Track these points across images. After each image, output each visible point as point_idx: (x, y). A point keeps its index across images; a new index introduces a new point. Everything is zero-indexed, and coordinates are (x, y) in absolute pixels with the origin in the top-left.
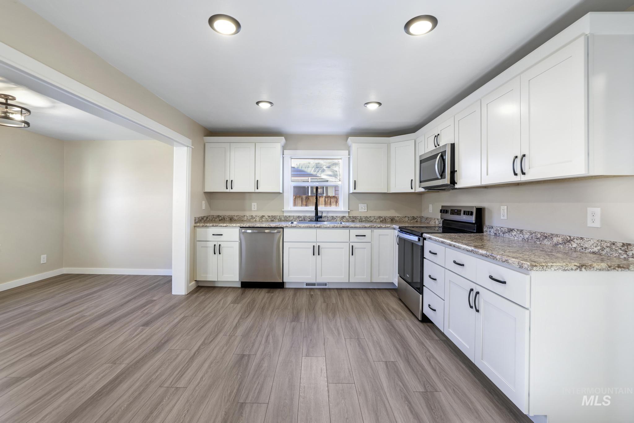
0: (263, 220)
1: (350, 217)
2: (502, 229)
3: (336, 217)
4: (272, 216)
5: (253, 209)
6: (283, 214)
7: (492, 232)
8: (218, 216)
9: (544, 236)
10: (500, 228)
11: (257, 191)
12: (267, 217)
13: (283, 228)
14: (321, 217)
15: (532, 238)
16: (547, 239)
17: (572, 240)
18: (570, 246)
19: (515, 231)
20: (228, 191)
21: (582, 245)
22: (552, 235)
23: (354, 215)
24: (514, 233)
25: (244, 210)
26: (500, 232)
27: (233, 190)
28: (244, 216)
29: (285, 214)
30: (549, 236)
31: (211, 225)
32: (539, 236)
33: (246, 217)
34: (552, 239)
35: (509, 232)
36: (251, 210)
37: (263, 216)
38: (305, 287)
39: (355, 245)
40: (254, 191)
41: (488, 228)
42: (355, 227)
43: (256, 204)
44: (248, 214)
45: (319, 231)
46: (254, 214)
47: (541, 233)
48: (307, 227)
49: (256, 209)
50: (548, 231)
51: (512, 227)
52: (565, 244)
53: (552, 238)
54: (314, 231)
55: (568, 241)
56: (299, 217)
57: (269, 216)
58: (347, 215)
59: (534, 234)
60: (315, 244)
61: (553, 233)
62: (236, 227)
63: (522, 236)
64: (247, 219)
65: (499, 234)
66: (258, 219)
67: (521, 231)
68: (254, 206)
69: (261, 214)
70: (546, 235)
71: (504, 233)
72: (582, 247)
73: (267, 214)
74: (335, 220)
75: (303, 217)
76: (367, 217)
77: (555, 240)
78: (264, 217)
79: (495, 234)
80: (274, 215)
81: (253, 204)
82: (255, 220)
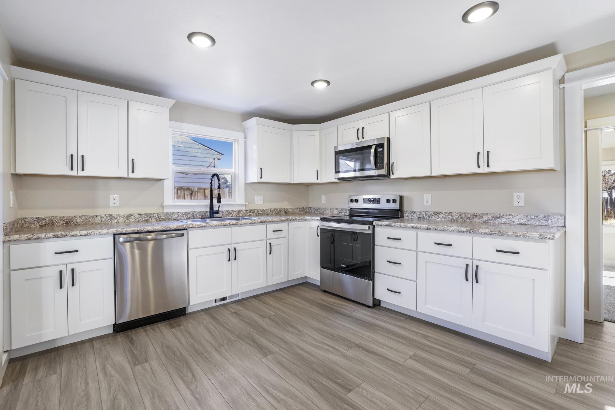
0: (131, 220)
1: (247, 211)
2: (427, 213)
3: (232, 211)
4: (145, 214)
5: (111, 204)
6: (163, 210)
7: (414, 216)
8: (38, 219)
9: (474, 216)
10: (424, 212)
11: (131, 175)
12: (138, 216)
13: (187, 229)
14: (217, 212)
15: (462, 218)
16: (477, 218)
17: (501, 217)
18: (500, 221)
19: (442, 213)
20: (74, 173)
21: (510, 219)
22: (482, 214)
23: (251, 209)
24: (441, 215)
26: (424, 215)
27: (85, 173)
28: (96, 216)
29: (166, 211)
30: (479, 215)
31: (51, 235)
32: (469, 216)
33: (99, 218)
34: (483, 217)
35: (436, 215)
36: (108, 206)
37: (131, 215)
39: (273, 242)
40: (126, 176)
41: (409, 213)
42: (273, 221)
44: (102, 212)
45: (234, 229)
46: (114, 213)
47: (472, 213)
48: (221, 225)
49: (117, 204)
50: (478, 211)
51: (439, 211)
52: (495, 220)
53: (482, 216)
54: (228, 230)
55: (498, 218)
56: (186, 213)
57: (141, 215)
58: (243, 208)
59: (464, 215)
60: (230, 247)
61: (483, 212)
62: (107, 234)
63: (451, 217)
64: (101, 220)
65: (424, 217)
66: (121, 220)
67: (450, 213)
68: (114, 199)
69: (127, 211)
70: (476, 215)
71: (429, 216)
72: (511, 220)
73: (136, 211)
74: (231, 216)
75: (191, 213)
76: (263, 210)
77: (485, 218)
78: (132, 217)
79: (419, 217)
80: (148, 212)
81: (111, 197)
82: (116, 221)
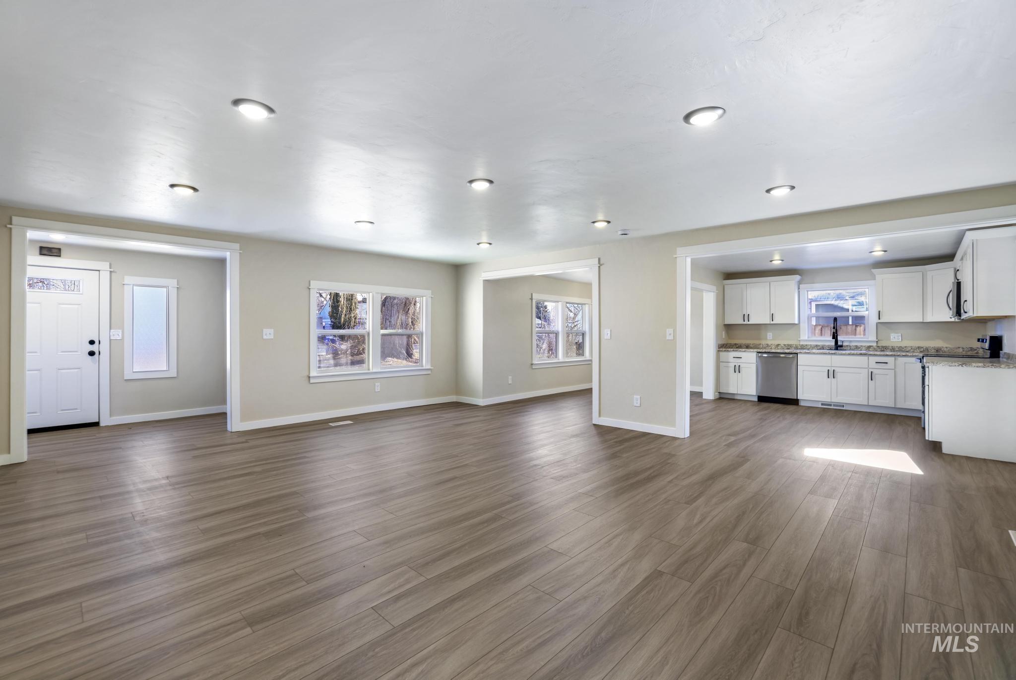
0: (779, 348)
1: (878, 346)
3: (861, 346)
4: (787, 344)
5: (768, 338)
8: (736, 344)
11: (772, 322)
12: (783, 346)
13: (797, 354)
14: (841, 346)
20: (745, 323)
23: (884, 345)
25: (759, 339)
27: (750, 322)
28: (761, 343)
29: (801, 343)
31: (731, 350)
33: (761, 345)
36: (766, 339)
37: (778, 345)
38: (820, 406)
39: (875, 371)
40: (769, 323)
42: (874, 355)
43: (771, 334)
44: (764, 342)
45: (833, 356)
46: (769, 343)
48: (822, 353)
49: (771, 338)
54: (829, 357)
56: (817, 345)
57: (785, 345)
58: (874, 344)
60: (829, 368)
62: (753, 352)
64: (763, 347)
66: (773, 347)
68: (770, 335)
69: (777, 342)
73: (782, 343)
74: (860, 349)
75: (821, 346)
76: (901, 347)
80: (790, 344)
81: (769, 334)
82: (770, 347)
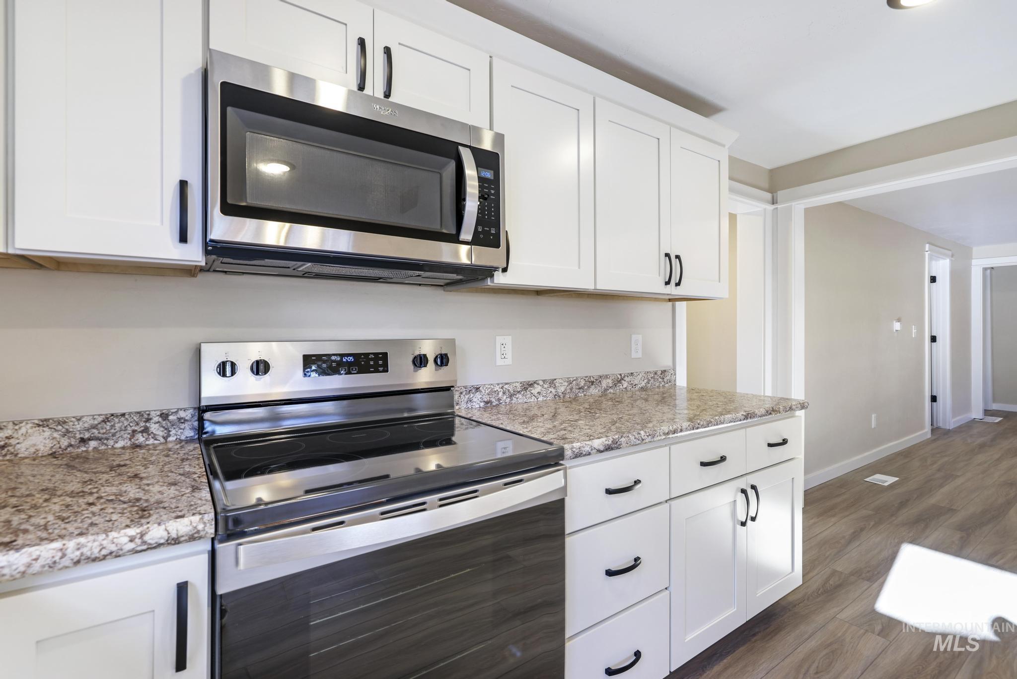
2: (506, 386)
7: (475, 400)
9: (590, 382)
10: (501, 386)
15: (571, 389)
16: (593, 386)
17: (623, 379)
18: (621, 387)
19: (538, 384)
21: (632, 382)
22: (601, 377)
24: (537, 389)
26: (501, 394)
30: (596, 380)
32: (582, 383)
34: (601, 384)
35: (526, 389)
41: (461, 393)
47: (586, 377)
50: (595, 373)
51: (530, 378)
52: (616, 386)
53: (600, 381)
55: (619, 381)
59: (574, 382)
61: (601, 374)
63: (553, 391)
65: (499, 400)
67: (552, 382)
70: (592, 379)
71: (511, 396)
72: (632, 384)
77: (604, 383)
79: (487, 403)
